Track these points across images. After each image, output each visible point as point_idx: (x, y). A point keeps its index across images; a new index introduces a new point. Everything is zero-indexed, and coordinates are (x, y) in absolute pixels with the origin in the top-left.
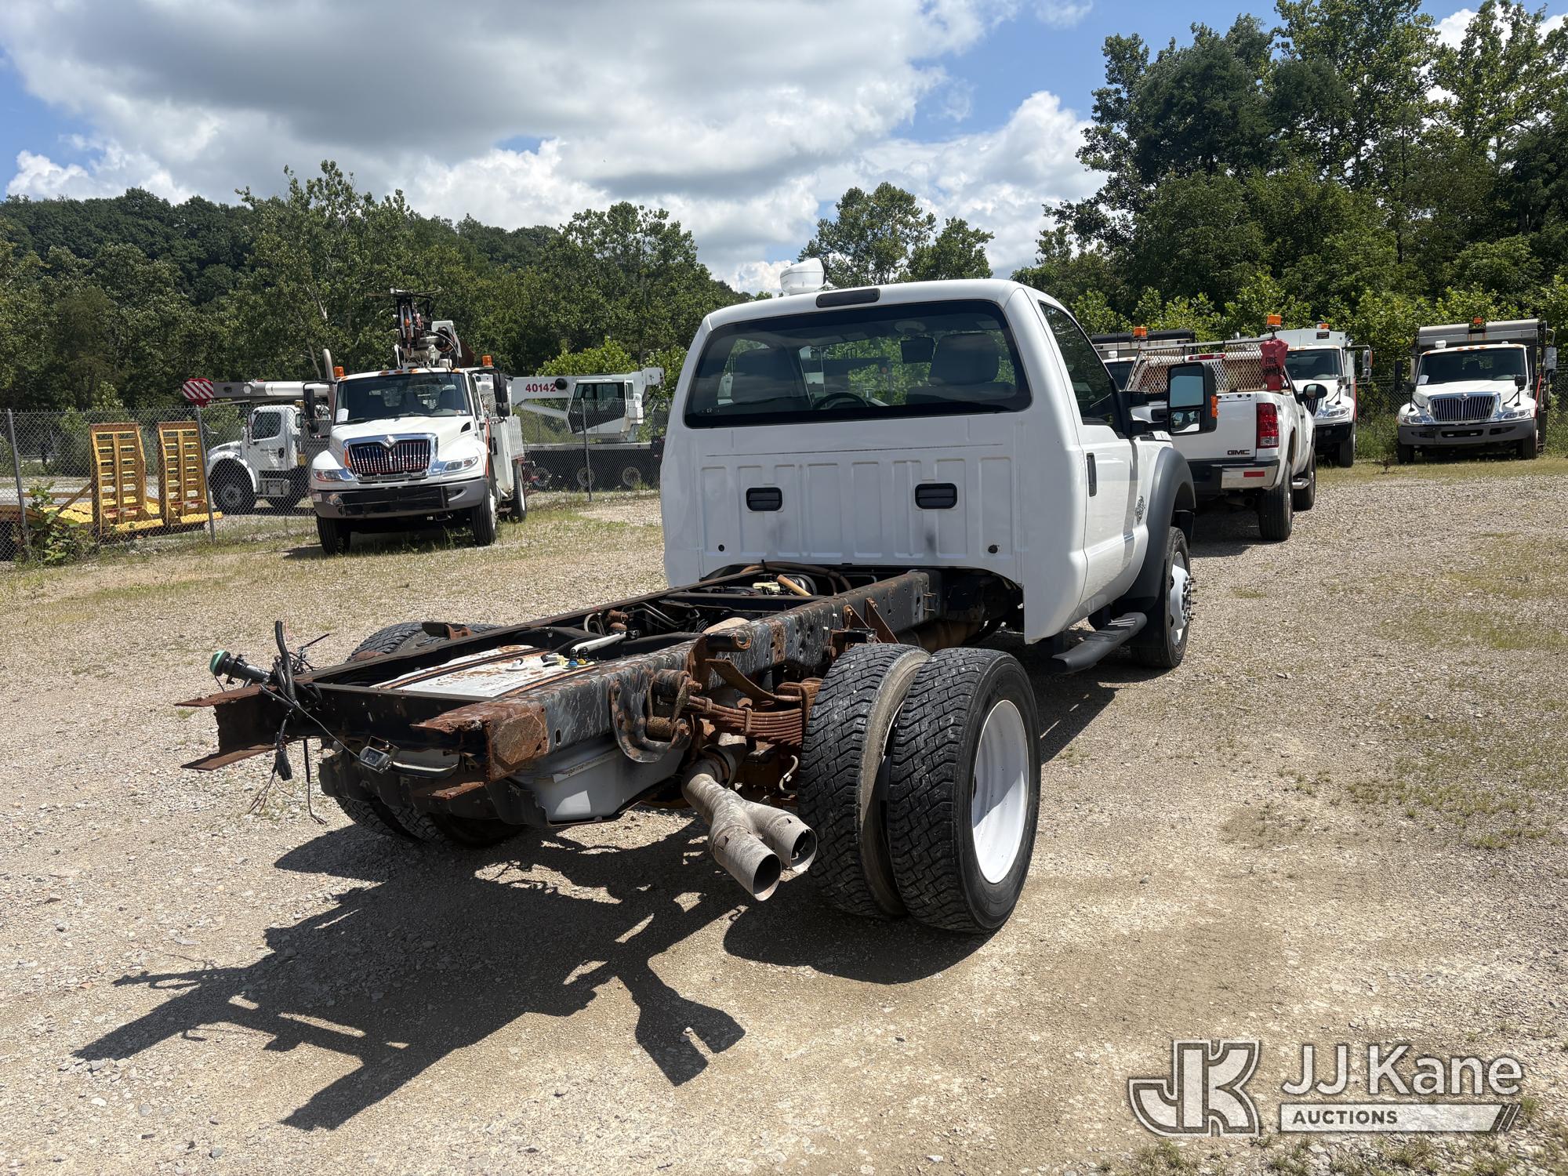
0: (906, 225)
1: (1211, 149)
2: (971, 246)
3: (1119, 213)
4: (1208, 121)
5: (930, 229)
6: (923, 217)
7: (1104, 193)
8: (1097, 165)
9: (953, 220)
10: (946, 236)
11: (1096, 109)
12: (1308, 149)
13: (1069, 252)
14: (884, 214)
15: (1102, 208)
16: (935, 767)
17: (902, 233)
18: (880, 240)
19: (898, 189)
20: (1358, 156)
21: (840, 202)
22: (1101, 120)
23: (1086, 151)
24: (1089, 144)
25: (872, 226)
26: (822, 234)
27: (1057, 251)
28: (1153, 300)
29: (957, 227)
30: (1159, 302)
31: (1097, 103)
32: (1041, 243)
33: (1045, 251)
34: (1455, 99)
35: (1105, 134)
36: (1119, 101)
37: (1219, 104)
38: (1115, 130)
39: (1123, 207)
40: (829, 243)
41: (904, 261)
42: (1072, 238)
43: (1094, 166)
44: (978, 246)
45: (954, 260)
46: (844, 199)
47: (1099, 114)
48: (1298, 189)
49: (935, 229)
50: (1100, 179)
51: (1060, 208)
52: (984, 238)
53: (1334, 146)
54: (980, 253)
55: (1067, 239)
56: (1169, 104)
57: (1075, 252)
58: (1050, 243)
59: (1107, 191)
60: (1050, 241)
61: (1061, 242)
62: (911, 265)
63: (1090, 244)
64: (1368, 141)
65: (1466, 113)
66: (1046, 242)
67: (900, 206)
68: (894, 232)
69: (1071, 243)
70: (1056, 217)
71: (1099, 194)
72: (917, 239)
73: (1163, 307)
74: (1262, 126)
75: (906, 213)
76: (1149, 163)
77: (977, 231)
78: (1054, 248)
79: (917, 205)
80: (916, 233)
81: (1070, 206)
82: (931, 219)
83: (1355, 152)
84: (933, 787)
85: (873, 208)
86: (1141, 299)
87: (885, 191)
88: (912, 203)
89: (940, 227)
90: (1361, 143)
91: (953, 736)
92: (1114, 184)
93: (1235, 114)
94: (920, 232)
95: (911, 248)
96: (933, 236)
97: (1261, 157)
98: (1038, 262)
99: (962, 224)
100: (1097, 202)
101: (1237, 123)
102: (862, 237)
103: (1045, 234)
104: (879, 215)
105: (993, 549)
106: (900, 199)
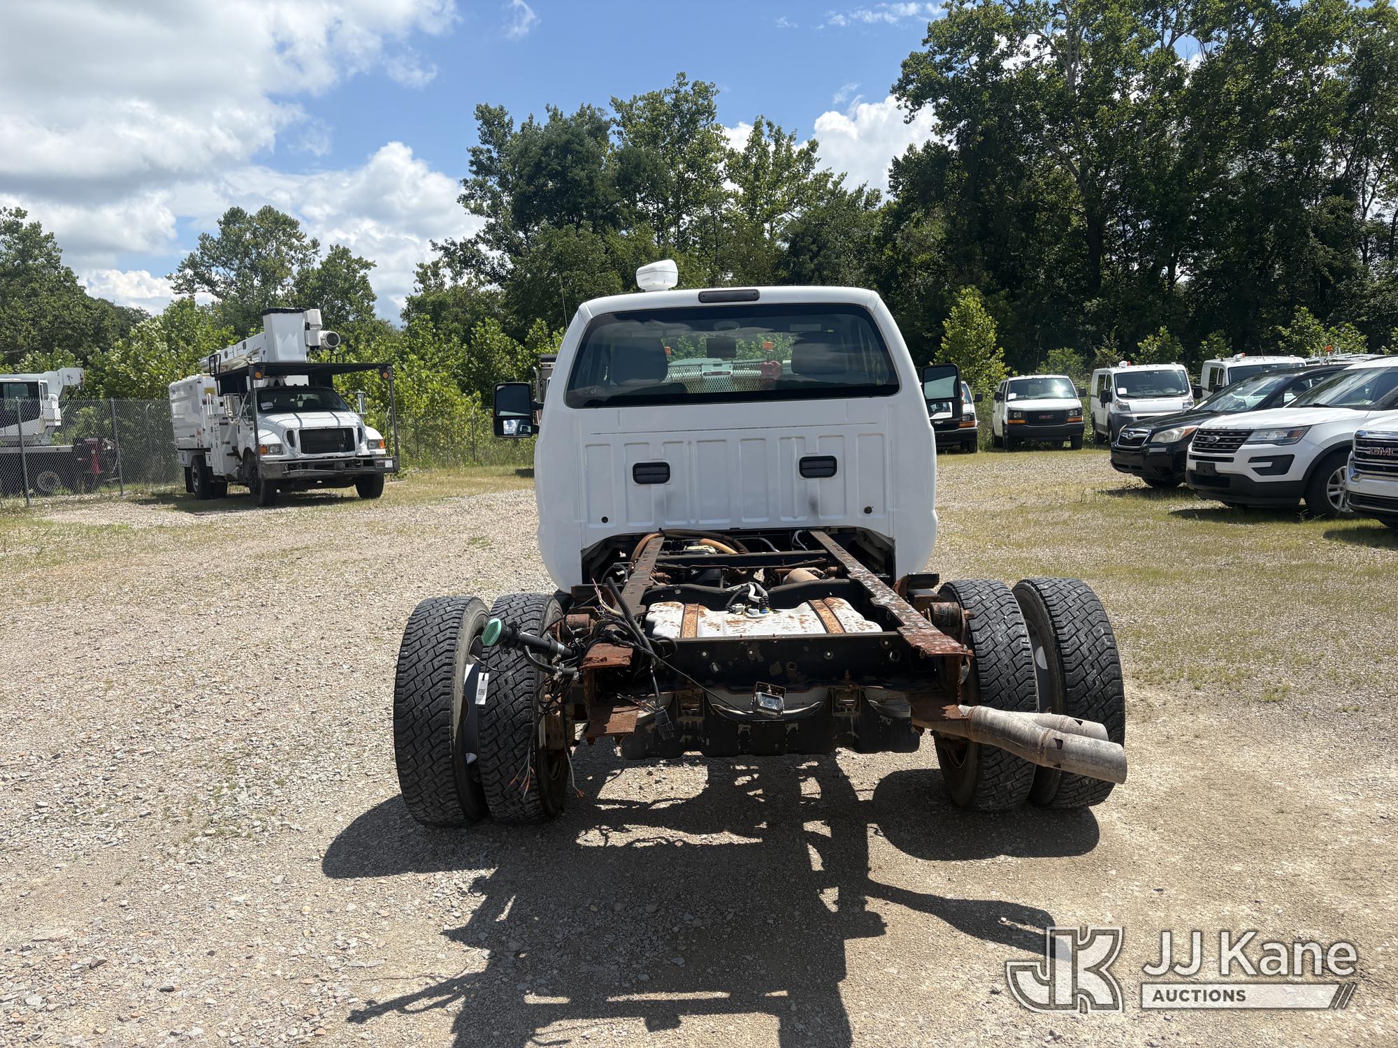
0: (291, 247)
1: (575, 210)
2: (355, 271)
3: (496, 254)
4: (569, 186)
5: (315, 253)
6: (307, 241)
7: (482, 234)
8: (477, 211)
9: (337, 246)
10: (331, 260)
11: (472, 163)
12: (642, 217)
13: (442, 284)
14: (269, 235)
15: (483, 248)
16: (1103, 670)
17: (287, 254)
18: (265, 258)
19: (281, 213)
20: (679, 227)
21: (222, 219)
22: (476, 173)
23: (465, 199)
24: (467, 192)
25: (257, 245)
26: (203, 247)
27: (433, 282)
28: (541, 329)
29: (340, 254)
30: (546, 331)
31: (473, 159)
32: (417, 274)
33: (421, 282)
34: (741, 191)
35: (482, 186)
36: (490, 158)
37: (579, 174)
38: (490, 183)
39: (499, 249)
40: (210, 257)
41: (289, 281)
42: (447, 273)
43: (474, 211)
44: (362, 272)
45: (341, 283)
46: (225, 217)
47: (474, 168)
48: (645, 248)
49: (319, 254)
50: (478, 225)
51: (445, 245)
52: (367, 266)
53: (658, 216)
54: (364, 279)
55: (441, 272)
56: (538, 168)
57: (448, 284)
58: (426, 274)
59: (485, 233)
60: (426, 273)
61: (436, 274)
62: (297, 284)
63: (461, 278)
64: (684, 216)
65: (750, 200)
66: (422, 274)
67: (284, 230)
68: (278, 252)
69: (445, 276)
70: (442, 252)
71: (478, 236)
72: (302, 261)
73: (550, 336)
74: (613, 194)
75: (290, 236)
76: (523, 214)
77: (360, 258)
78: (430, 279)
79: (300, 229)
80: (301, 256)
81: (453, 244)
82: (315, 244)
83: (675, 222)
84: (1105, 686)
85: (256, 229)
86: (532, 328)
87: (267, 213)
88: (296, 227)
89: (324, 254)
90: (680, 217)
91: (1109, 643)
92: (491, 228)
93: (591, 182)
94: (305, 255)
95: (295, 269)
96: (318, 259)
97: (613, 220)
98: (416, 291)
99: (345, 252)
100: (476, 242)
101: (594, 190)
102: (247, 254)
103: (421, 266)
104: (263, 236)
105: (868, 510)
106: (284, 223)
